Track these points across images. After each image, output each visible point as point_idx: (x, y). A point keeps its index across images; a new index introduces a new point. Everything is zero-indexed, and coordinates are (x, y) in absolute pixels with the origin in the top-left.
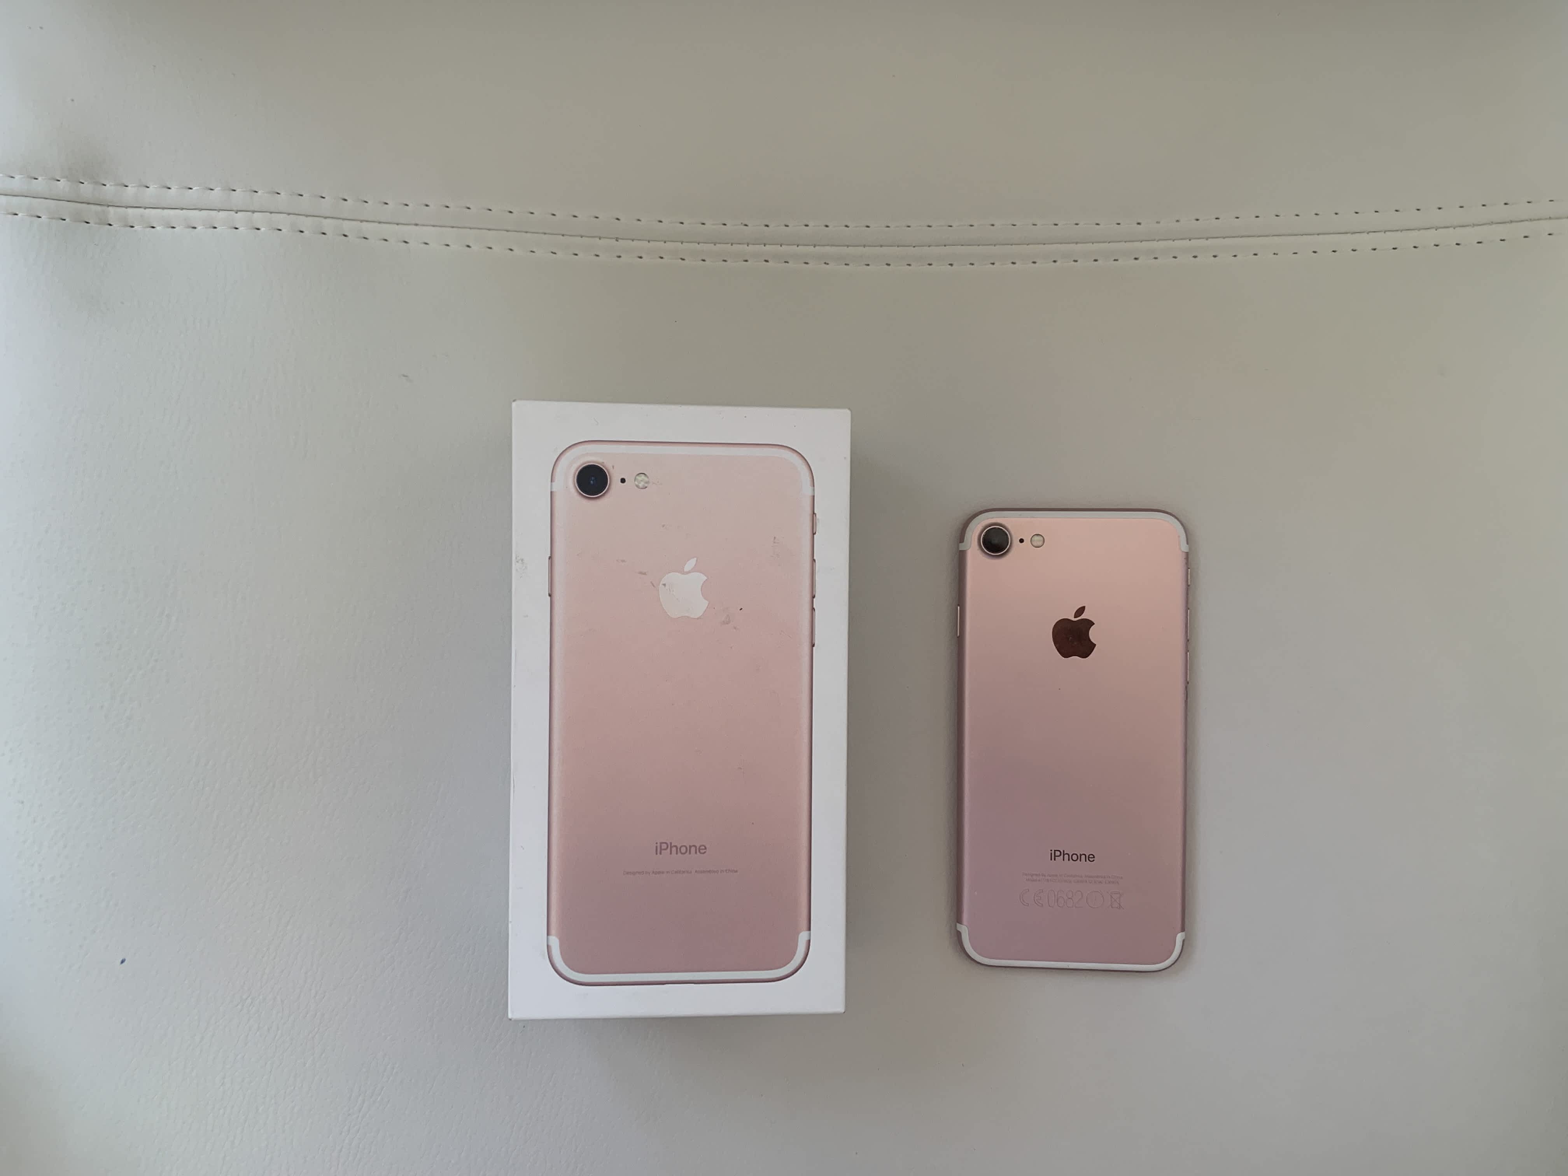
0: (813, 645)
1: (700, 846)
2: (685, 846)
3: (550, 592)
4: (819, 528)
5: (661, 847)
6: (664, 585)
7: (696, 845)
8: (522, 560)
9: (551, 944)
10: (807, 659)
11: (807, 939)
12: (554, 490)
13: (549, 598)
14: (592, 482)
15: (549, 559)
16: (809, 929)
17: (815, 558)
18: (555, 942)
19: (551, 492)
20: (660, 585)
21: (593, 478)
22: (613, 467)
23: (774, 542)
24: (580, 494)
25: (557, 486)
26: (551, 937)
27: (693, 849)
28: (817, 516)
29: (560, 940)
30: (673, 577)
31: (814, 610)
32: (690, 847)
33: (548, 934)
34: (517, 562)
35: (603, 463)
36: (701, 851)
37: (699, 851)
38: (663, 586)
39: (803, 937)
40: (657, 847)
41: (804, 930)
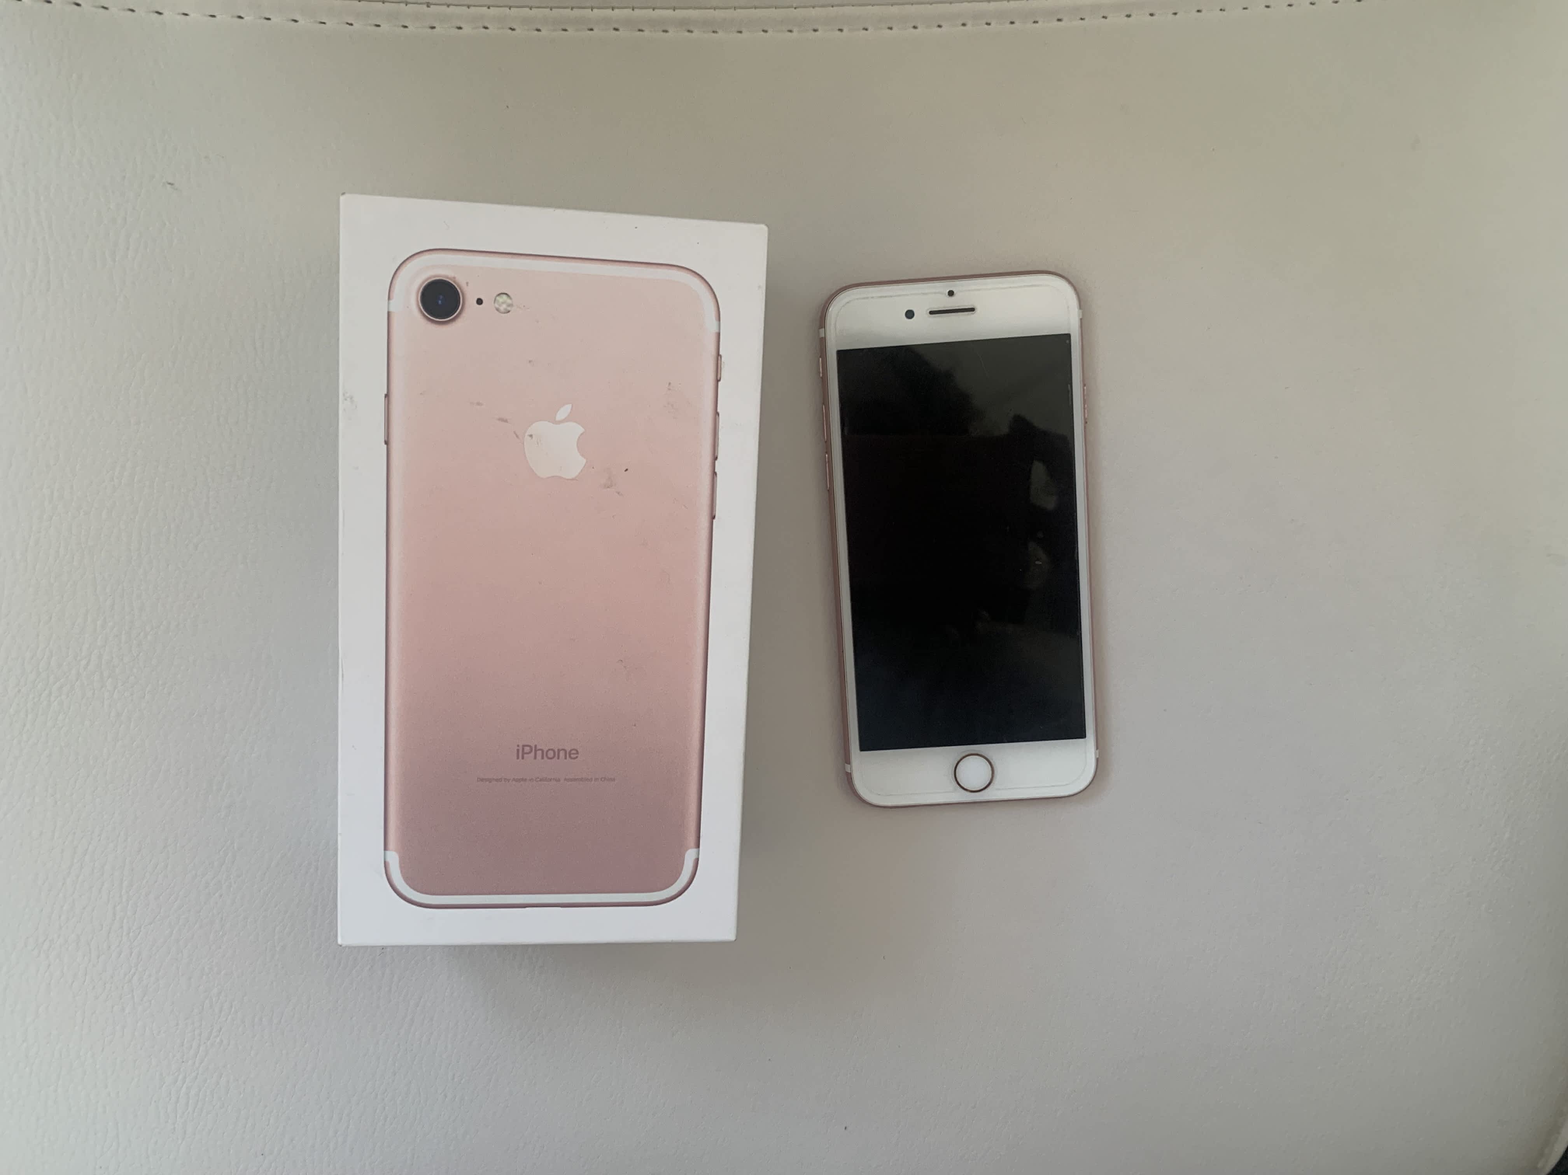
0: (714, 517)
1: (571, 750)
2: (552, 750)
3: (386, 439)
4: (725, 374)
5: (523, 749)
6: (531, 436)
7: (566, 748)
8: (351, 398)
9: (388, 859)
10: (704, 533)
11: (694, 857)
12: (391, 310)
13: (386, 446)
14: (440, 302)
15: (385, 397)
16: (698, 846)
17: (718, 411)
18: (394, 858)
19: (389, 313)
20: (526, 437)
21: (441, 297)
22: (467, 283)
23: (669, 389)
24: (424, 315)
25: (396, 306)
26: (388, 853)
27: (562, 754)
28: (723, 359)
29: (399, 857)
30: (540, 427)
31: (716, 474)
32: (559, 751)
33: (386, 848)
34: (346, 400)
35: (454, 278)
36: (572, 756)
37: (570, 757)
38: (530, 438)
39: (690, 856)
40: (518, 750)
41: (691, 848)
